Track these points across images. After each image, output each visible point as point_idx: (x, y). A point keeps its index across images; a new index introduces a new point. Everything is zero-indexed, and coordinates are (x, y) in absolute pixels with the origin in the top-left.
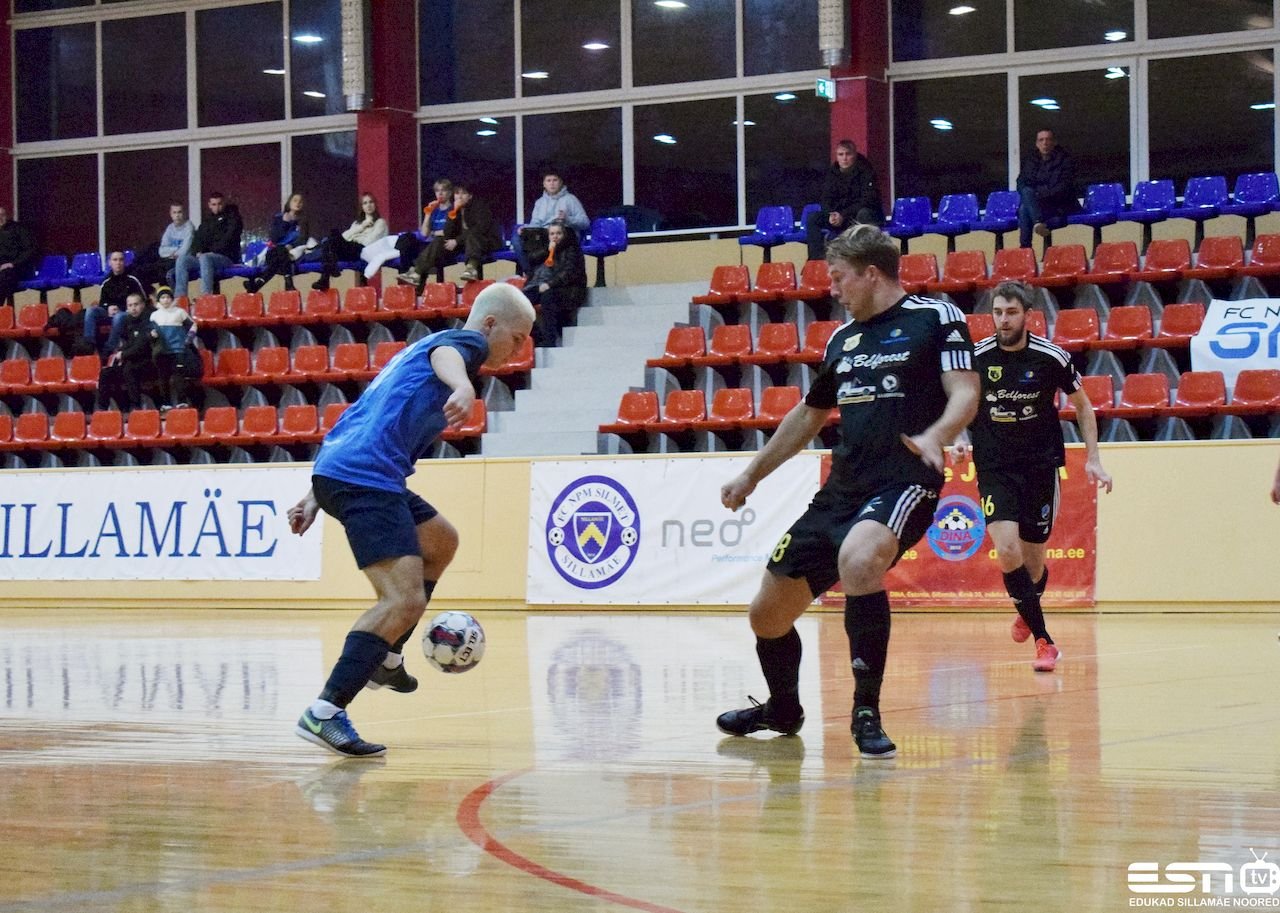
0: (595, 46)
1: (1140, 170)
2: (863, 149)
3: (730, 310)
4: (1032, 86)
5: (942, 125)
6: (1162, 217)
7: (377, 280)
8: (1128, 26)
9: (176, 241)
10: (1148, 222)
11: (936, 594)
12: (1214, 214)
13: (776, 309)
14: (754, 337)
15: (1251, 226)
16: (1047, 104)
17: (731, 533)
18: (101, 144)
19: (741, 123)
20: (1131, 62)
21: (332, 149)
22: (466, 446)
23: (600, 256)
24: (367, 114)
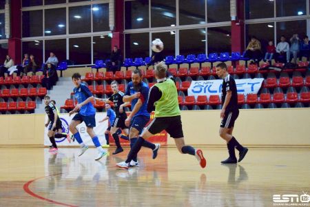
0: (61, 26)
1: (177, 53)
3: (89, 82)
5: (136, 44)
6: (182, 63)
7: (12, 75)
8: (175, 24)
10: (179, 64)
12: (192, 63)
14: (94, 88)
15: (200, 65)
19: (92, 43)
20: (175, 30)
21: (3, 47)
22: (32, 111)
23: (61, 70)
24: (10, 39)
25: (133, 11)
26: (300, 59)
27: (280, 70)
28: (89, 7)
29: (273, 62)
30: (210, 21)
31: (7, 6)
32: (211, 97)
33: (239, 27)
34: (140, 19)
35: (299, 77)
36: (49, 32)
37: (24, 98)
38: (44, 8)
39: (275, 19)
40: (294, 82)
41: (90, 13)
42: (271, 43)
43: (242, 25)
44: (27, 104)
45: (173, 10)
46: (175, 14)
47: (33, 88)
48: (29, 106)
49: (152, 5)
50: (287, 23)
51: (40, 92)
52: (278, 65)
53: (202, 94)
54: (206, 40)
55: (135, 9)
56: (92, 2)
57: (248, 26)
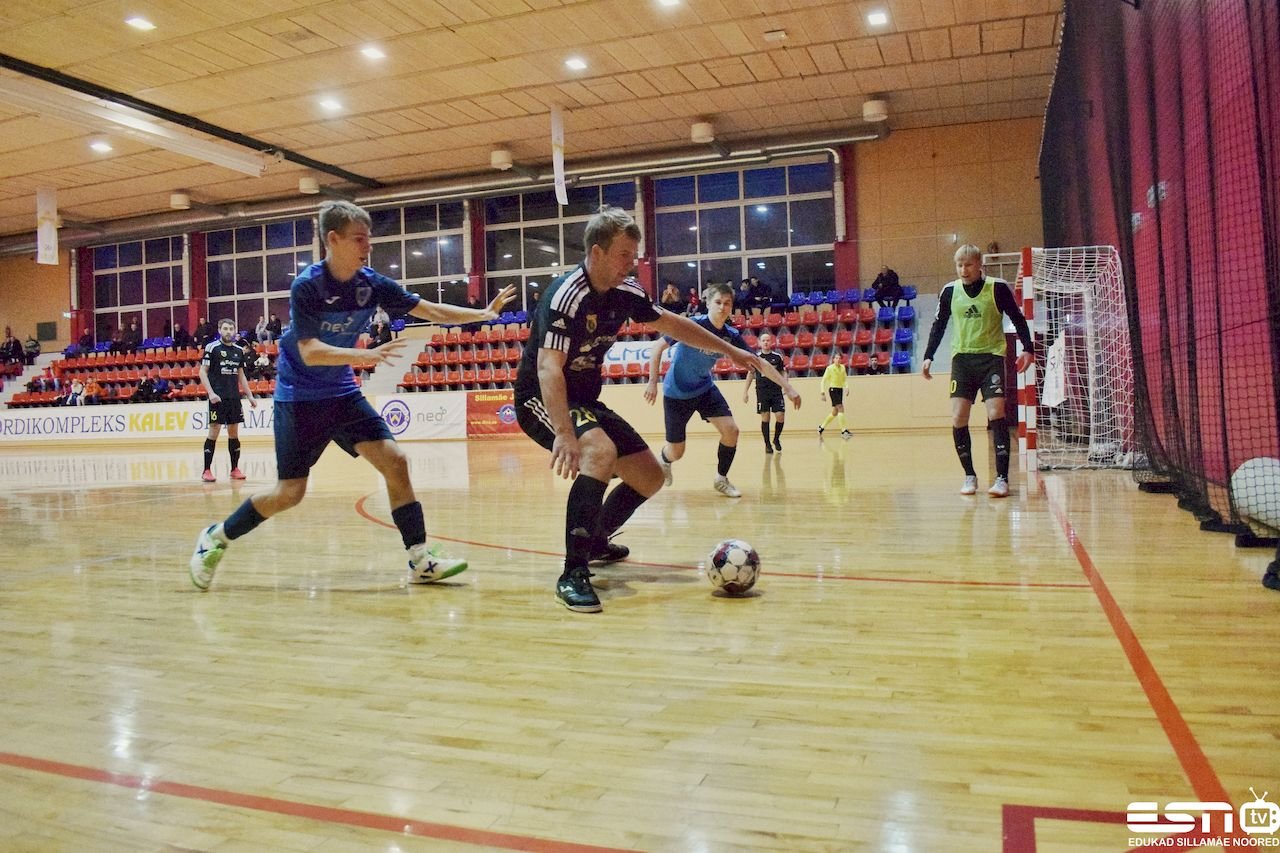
0: (394, 266)
2: (478, 298)
3: (437, 348)
4: (529, 279)
8: (558, 261)
9: (261, 329)
11: (503, 434)
13: (452, 347)
14: (445, 356)
16: (535, 284)
17: (439, 417)
18: (236, 298)
19: (440, 290)
23: (396, 331)
25: (498, 244)
26: (734, 313)
28: (434, 239)
31: (316, 240)
32: (612, 366)
33: (650, 268)
34: (507, 256)
39: (700, 257)
41: (436, 248)
42: (693, 291)
43: (653, 264)
45: (554, 242)
46: (557, 248)
49: (524, 237)
50: (716, 262)
55: (502, 241)
56: (438, 233)
57: (660, 265)
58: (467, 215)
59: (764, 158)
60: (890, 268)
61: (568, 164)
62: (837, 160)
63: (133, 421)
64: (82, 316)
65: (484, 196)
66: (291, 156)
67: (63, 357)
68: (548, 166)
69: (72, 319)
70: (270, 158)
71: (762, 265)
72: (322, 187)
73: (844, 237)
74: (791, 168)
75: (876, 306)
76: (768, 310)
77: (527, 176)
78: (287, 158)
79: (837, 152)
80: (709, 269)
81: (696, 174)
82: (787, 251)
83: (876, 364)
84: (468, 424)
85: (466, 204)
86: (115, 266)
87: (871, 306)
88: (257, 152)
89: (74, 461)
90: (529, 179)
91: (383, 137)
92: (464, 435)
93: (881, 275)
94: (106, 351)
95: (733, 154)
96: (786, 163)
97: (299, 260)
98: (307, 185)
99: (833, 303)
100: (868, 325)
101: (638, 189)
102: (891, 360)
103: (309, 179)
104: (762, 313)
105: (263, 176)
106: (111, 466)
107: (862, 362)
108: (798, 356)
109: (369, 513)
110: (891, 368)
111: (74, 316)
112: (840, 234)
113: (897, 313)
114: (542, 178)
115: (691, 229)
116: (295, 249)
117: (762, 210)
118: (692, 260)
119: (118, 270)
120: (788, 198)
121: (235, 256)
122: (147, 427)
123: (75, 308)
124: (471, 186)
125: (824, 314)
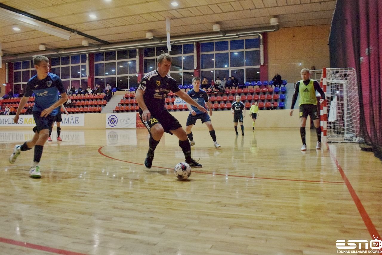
0: (113, 71)
3: (127, 98)
9: (69, 91)
13: (132, 98)
14: (129, 101)
17: (127, 121)
19: (128, 79)
21: (85, 80)
22: (99, 112)
23: (114, 92)
24: (89, 77)
25: (148, 64)
26: (226, 88)
27: (217, 93)
28: (127, 62)
29: (214, 89)
30: (184, 69)
31: (87, 61)
33: (198, 73)
34: (151, 68)
35: (225, 96)
36: (107, 73)
37: (96, 106)
38: (105, 62)
39: (215, 69)
40: (223, 98)
41: (127, 65)
42: (212, 80)
43: (199, 71)
44: (98, 108)
47: (100, 101)
48: (98, 109)
50: (220, 71)
51: (104, 103)
52: (216, 91)
53: (181, 104)
54: (182, 78)
55: (149, 63)
56: (128, 60)
57: (202, 72)
58: (138, 54)
59: (237, 36)
60: (279, 74)
61: (172, 37)
62: (261, 37)
63: (26, 121)
64: (9, 85)
65: (144, 47)
66: (80, 33)
67: (3, 99)
68: (165, 38)
69: (6, 86)
70: (73, 33)
71: (236, 72)
72: (89, 44)
73: (263, 63)
74: (246, 40)
75: (273, 86)
76: (237, 87)
77: (157, 41)
78: (78, 34)
79: (262, 35)
80: (218, 73)
81: (214, 41)
82: (244, 68)
83: (273, 106)
84: (137, 123)
85: (137, 50)
86: (20, 69)
87: (272, 87)
88: (68, 32)
89: (6, 133)
90: (158, 42)
91: (110, 27)
92: (135, 127)
93: (275, 76)
94: (17, 97)
95: (226, 35)
96: (244, 38)
97: (82, 68)
98: (85, 43)
99: (259, 86)
100: (271, 93)
101: (195, 46)
102: (278, 105)
103: (86, 41)
104: (235, 88)
105: (70, 39)
106: (18, 136)
107: (269, 105)
108: (247, 103)
109: (103, 153)
110: (278, 107)
111: (7, 85)
112: (262, 62)
113: (280, 89)
114: (163, 42)
115: (212, 60)
116: (80, 64)
117: (236, 54)
118: (213, 70)
119: (22, 70)
120: (245, 50)
121: (60, 66)
122: (30, 122)
123: (7, 82)
124: (139, 44)
125: (256, 89)
